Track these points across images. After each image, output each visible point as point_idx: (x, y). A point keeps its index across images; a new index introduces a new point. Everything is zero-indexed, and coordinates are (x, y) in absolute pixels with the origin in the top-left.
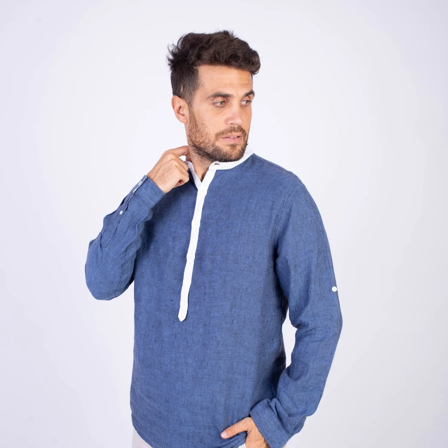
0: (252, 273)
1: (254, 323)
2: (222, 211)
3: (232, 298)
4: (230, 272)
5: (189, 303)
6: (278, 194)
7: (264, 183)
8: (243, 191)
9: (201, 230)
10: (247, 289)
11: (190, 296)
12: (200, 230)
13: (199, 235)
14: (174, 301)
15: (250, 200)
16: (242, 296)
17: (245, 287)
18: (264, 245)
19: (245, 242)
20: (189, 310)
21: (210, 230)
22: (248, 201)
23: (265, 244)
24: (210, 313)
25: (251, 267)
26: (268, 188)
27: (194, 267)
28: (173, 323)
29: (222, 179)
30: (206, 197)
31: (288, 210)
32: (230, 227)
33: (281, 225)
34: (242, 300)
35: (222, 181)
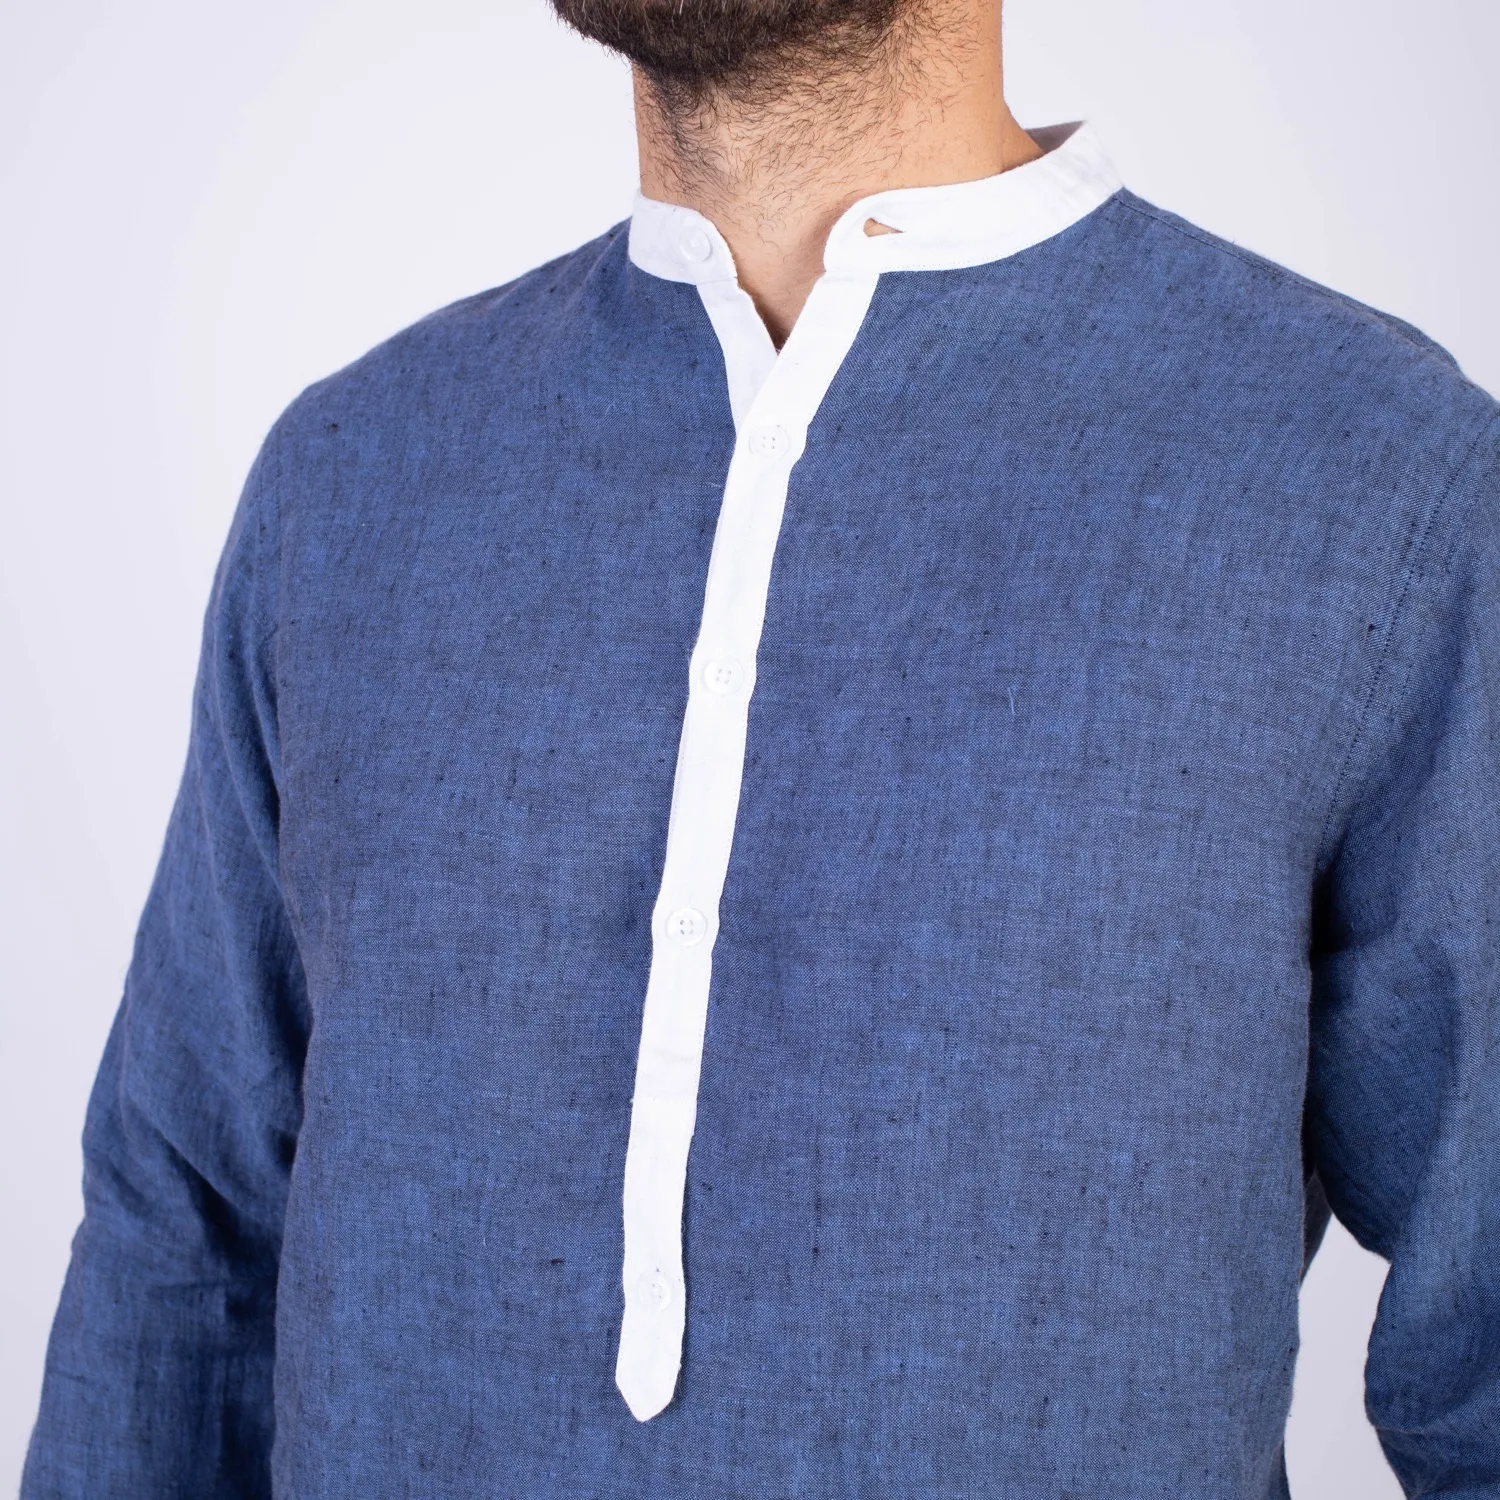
0: (1176, 1056)
1: (1196, 1418)
2: (932, 574)
3: (1034, 1239)
4: (1012, 1049)
5: (694, 1274)
6: (1368, 462)
7: (1252, 387)
8: (1094, 432)
9: (762, 721)
10: (1142, 1169)
11: (695, 1220)
12: (755, 720)
13: (751, 762)
14: (568, 1268)
15: (1154, 501)
16: (1105, 1222)
17: (1126, 1158)
18: (1263, 842)
19: (1129, 820)
20: (693, 1332)
21: (846, 718)
22: (1138, 507)
23: (1266, 835)
24: (865, 1349)
25: (1167, 1004)
26: (1288, 418)
27: (717, 999)
28: (572, 1429)
29: (928, 345)
30: (797, 475)
31: (1445, 587)
32: (1005, 700)
33: (1396, 699)
34: (1102, 1255)
35: (930, 358)
